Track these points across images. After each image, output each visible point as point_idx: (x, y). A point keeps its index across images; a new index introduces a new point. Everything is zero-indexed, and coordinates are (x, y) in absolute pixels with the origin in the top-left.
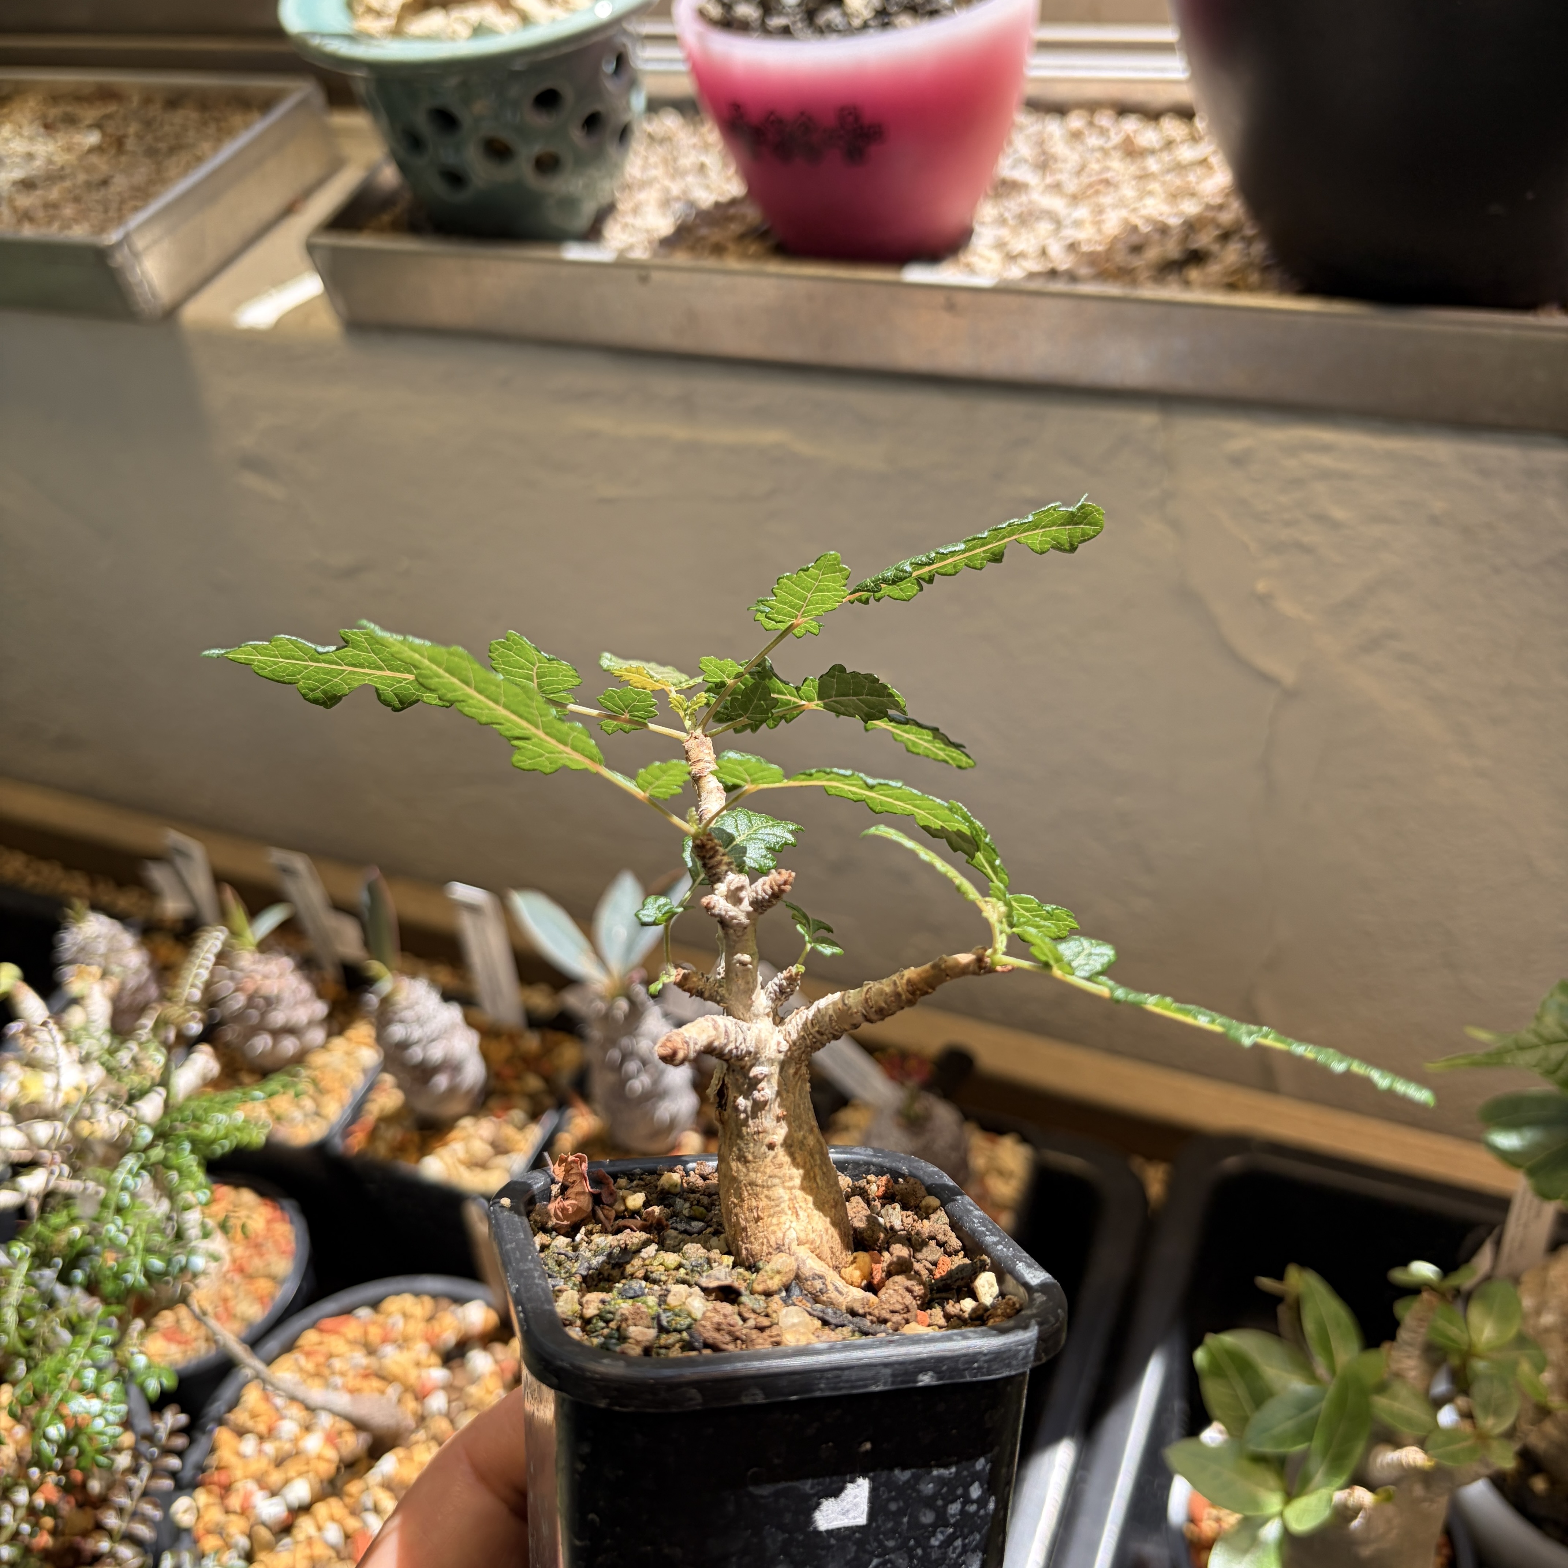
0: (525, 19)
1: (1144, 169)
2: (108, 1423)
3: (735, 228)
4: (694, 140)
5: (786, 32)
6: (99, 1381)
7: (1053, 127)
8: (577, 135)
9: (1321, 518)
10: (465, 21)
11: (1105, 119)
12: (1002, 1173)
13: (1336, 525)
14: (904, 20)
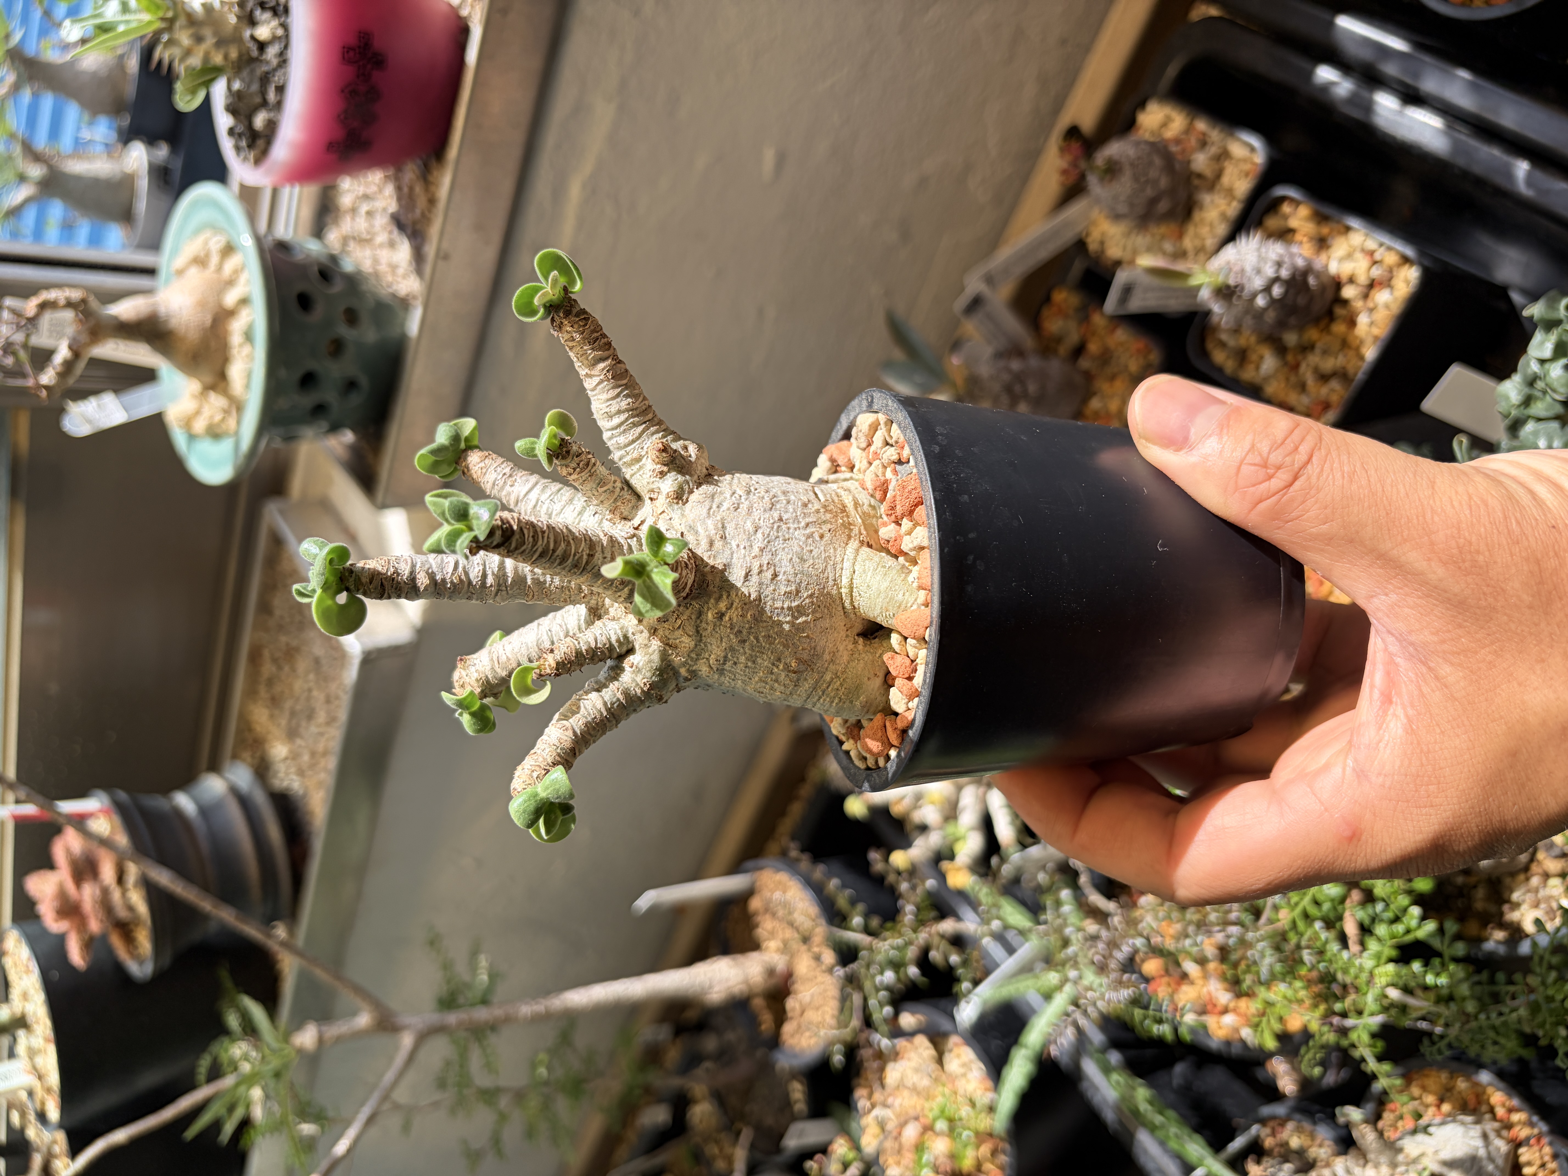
3: (418, 189)
4: (348, 219)
8: (333, 289)
10: (241, 345)
12: (1165, 124)
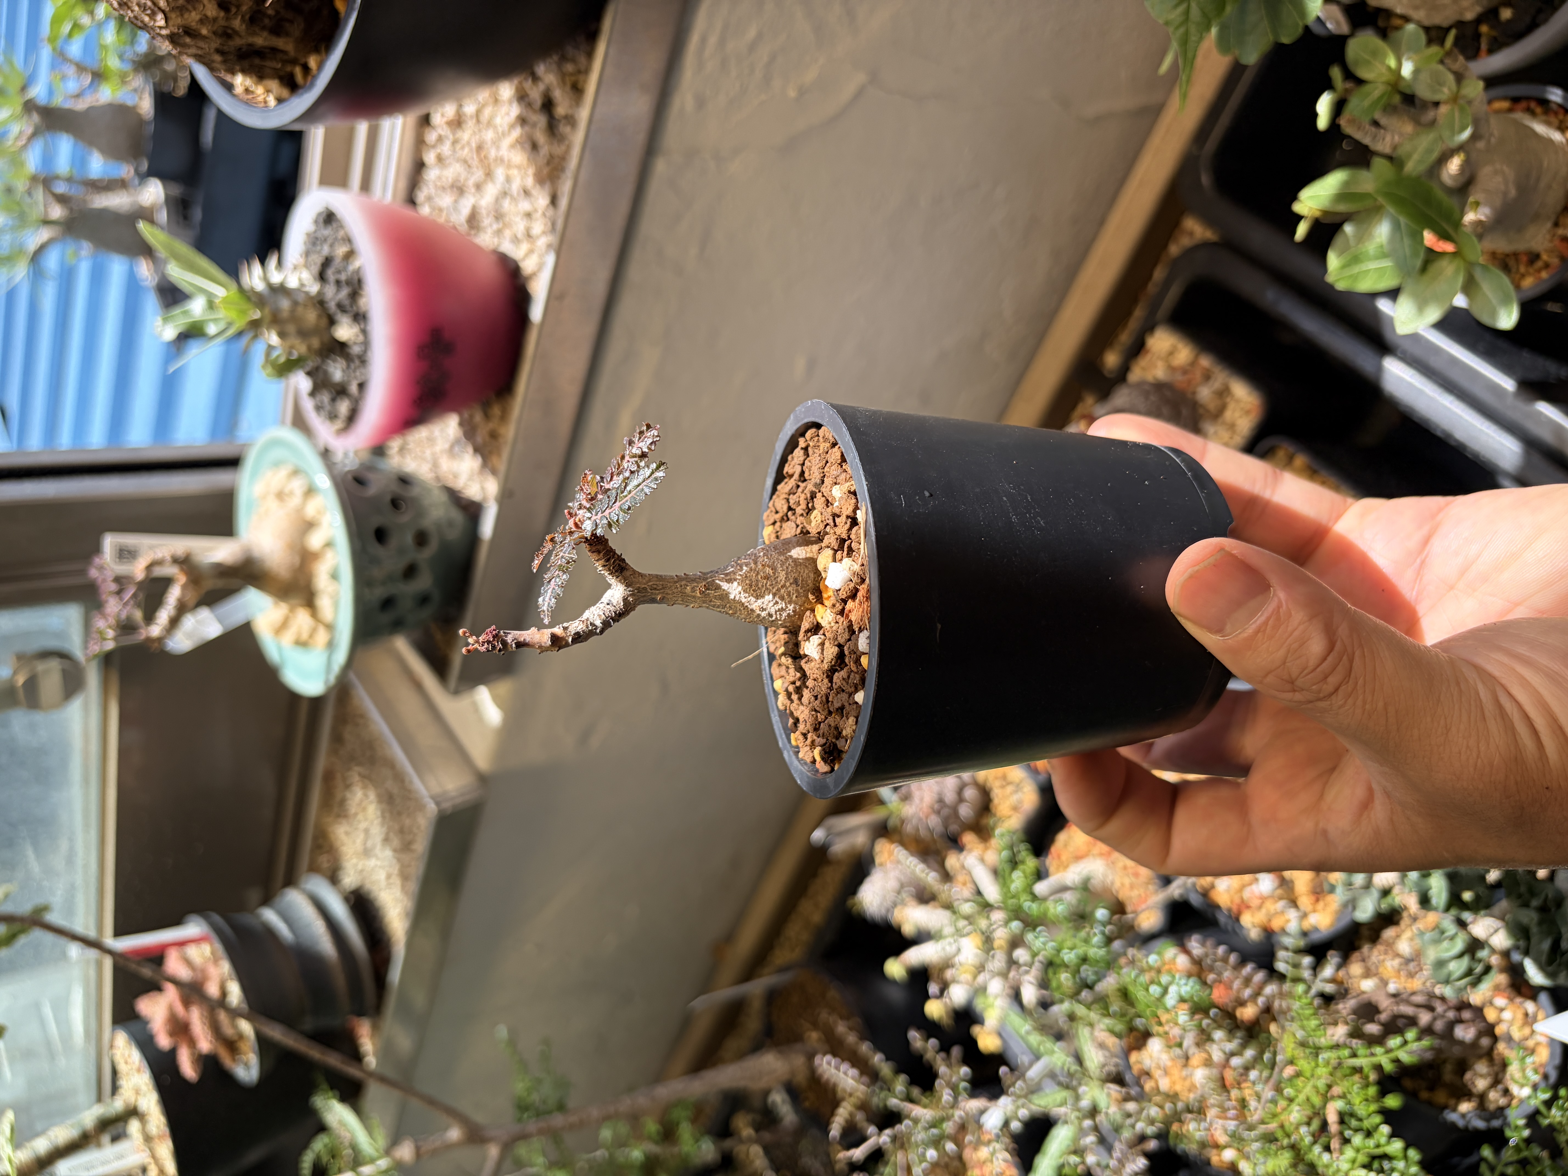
0: (329, 544)
1: (472, 117)
2: (1186, 984)
5: (362, 386)
6: (1159, 984)
7: (432, 174)
8: (404, 518)
9: (752, 47)
10: (327, 583)
11: (431, 137)
12: (1171, 353)
13: (760, 36)
14: (362, 302)
